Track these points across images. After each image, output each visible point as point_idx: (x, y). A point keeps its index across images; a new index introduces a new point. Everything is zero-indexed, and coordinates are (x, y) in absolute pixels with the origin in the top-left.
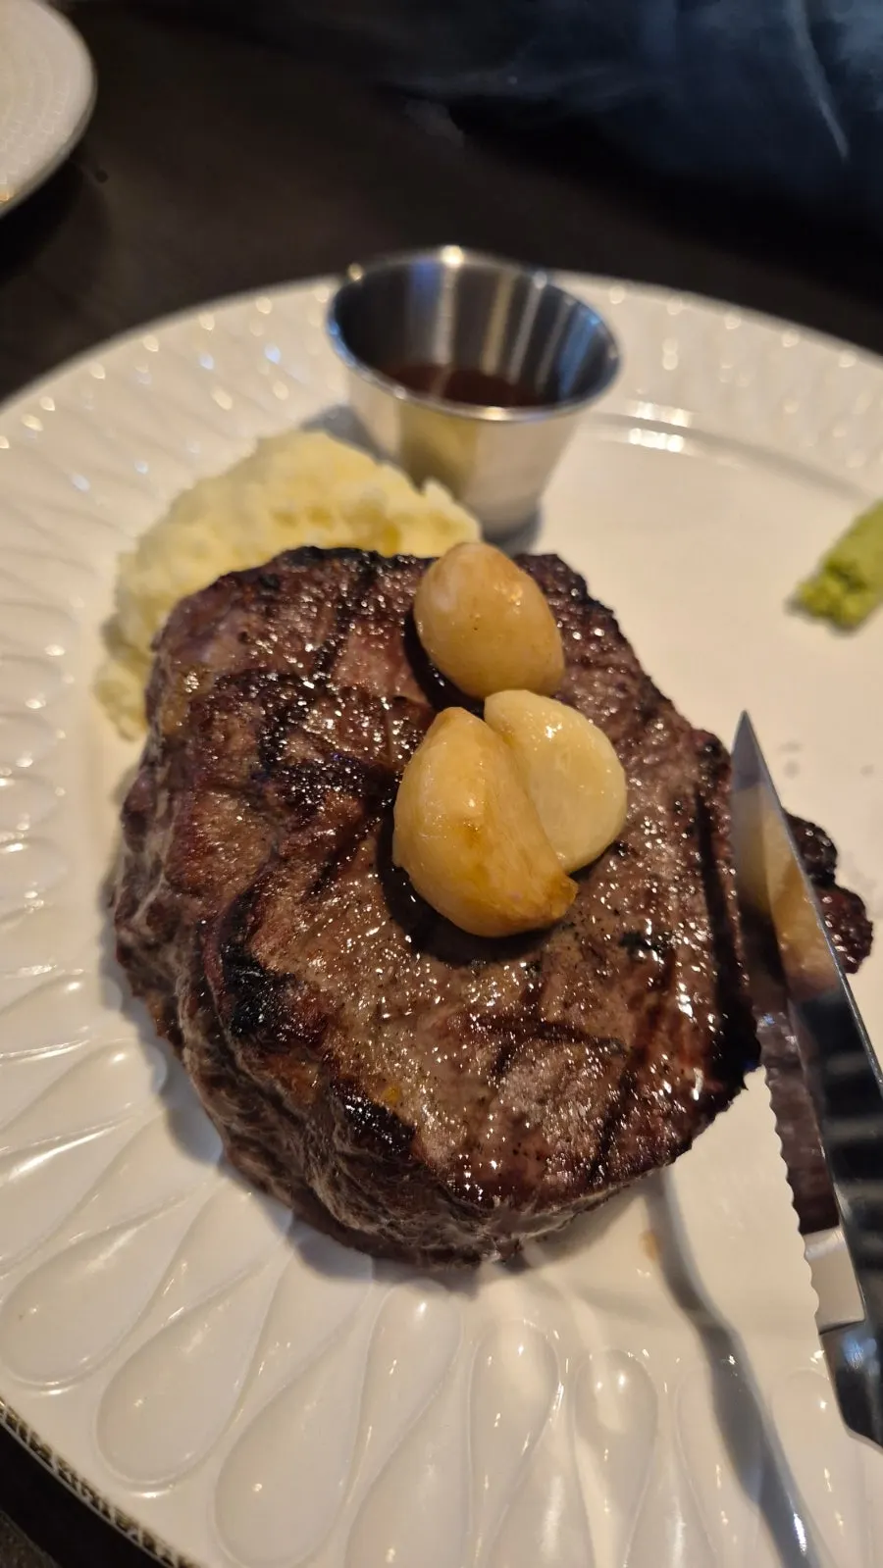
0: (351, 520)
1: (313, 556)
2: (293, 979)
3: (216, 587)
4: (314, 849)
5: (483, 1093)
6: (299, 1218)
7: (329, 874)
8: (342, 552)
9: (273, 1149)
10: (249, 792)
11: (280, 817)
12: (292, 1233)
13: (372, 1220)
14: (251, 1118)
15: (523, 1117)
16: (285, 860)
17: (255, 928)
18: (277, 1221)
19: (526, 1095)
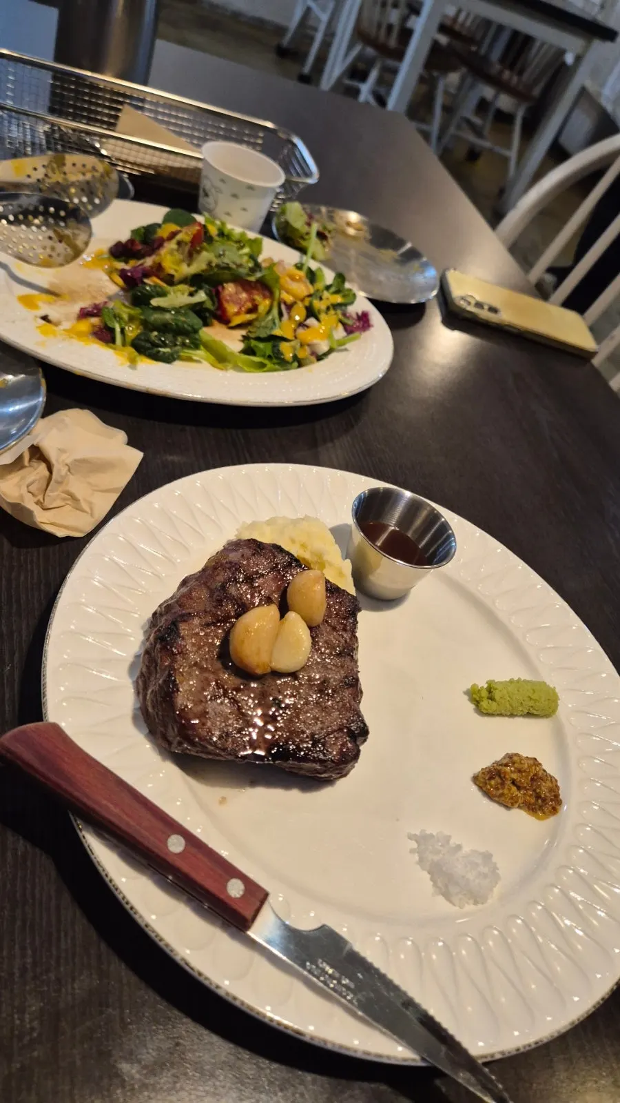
0: (312, 553)
1: (279, 549)
2: (183, 638)
3: (249, 540)
4: (214, 615)
5: (204, 700)
6: (140, 708)
7: (214, 624)
8: (288, 554)
9: (147, 681)
10: (212, 592)
11: (213, 602)
12: (135, 709)
13: (153, 707)
14: (148, 667)
15: (208, 713)
16: (206, 612)
17: (184, 621)
18: (134, 704)
19: (213, 710)
